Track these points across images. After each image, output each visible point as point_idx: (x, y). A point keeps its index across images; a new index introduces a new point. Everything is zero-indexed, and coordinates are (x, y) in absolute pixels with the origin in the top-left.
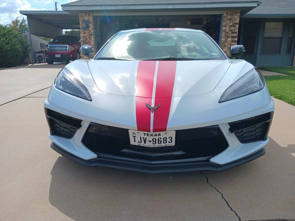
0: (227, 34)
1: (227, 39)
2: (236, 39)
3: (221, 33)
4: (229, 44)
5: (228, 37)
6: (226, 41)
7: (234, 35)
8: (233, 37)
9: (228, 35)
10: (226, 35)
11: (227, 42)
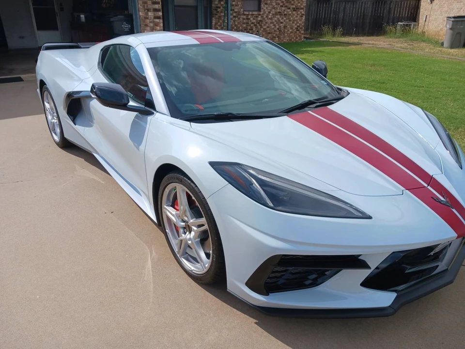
0: (146, 5)
1: (147, 14)
2: (160, 14)
3: (137, 4)
4: (151, 22)
5: (148, 10)
6: (146, 16)
7: (157, 6)
8: (155, 10)
9: (147, 7)
10: (144, 6)
11: (147, 18)
